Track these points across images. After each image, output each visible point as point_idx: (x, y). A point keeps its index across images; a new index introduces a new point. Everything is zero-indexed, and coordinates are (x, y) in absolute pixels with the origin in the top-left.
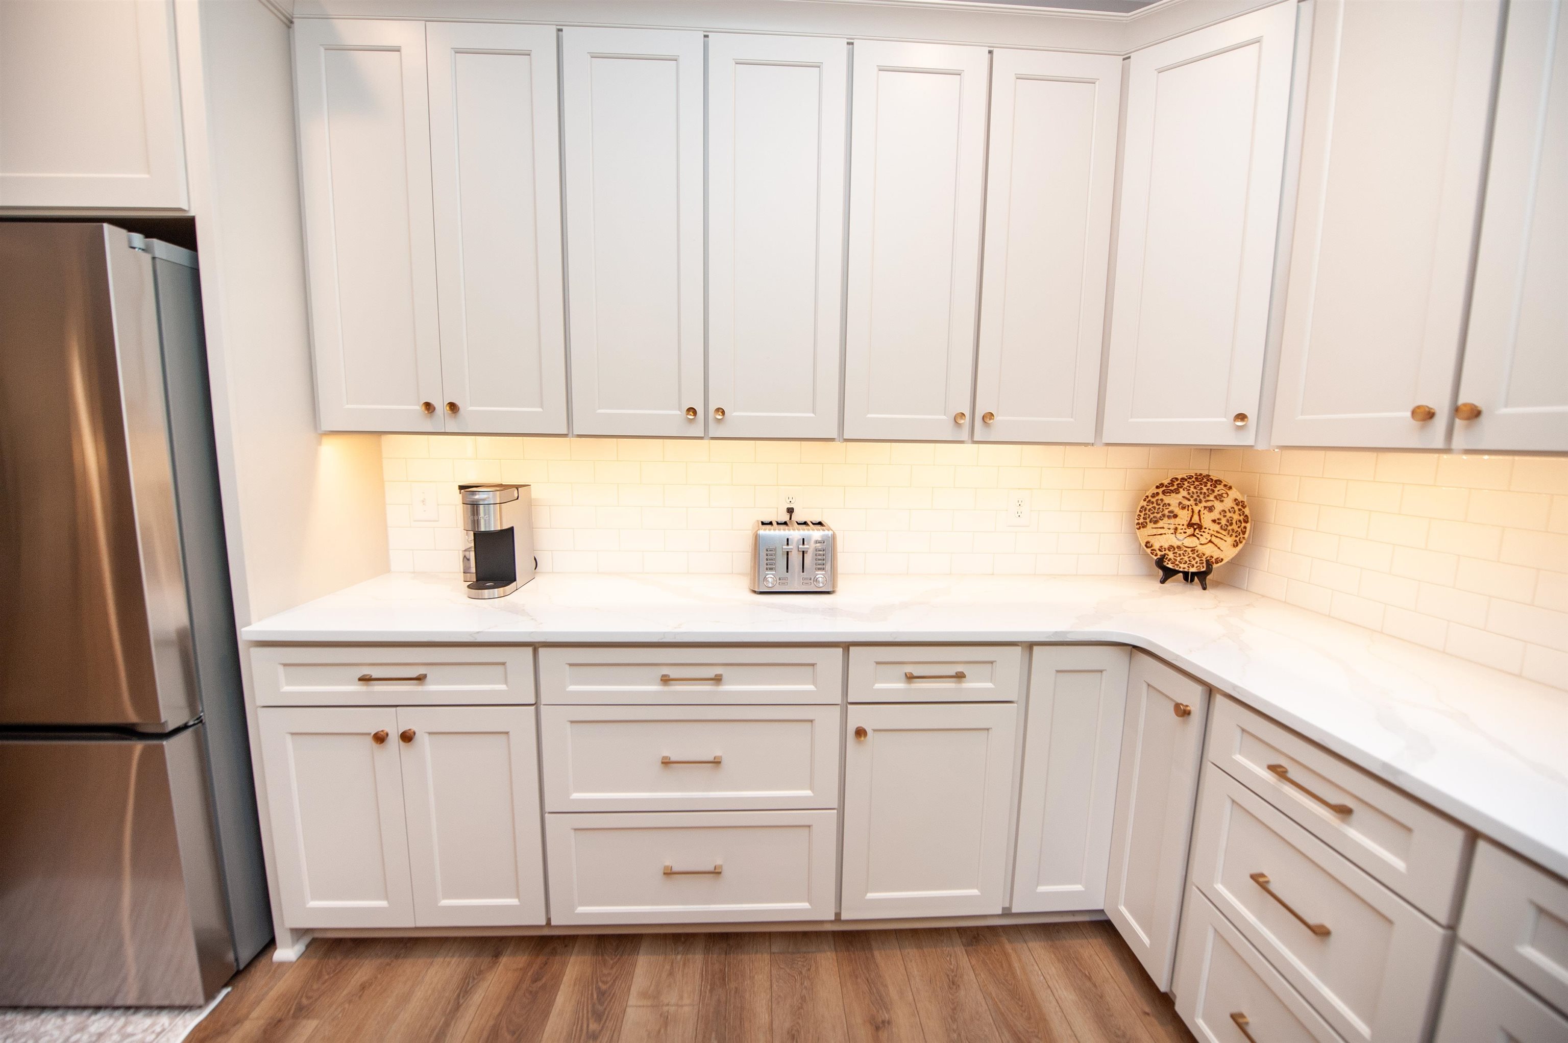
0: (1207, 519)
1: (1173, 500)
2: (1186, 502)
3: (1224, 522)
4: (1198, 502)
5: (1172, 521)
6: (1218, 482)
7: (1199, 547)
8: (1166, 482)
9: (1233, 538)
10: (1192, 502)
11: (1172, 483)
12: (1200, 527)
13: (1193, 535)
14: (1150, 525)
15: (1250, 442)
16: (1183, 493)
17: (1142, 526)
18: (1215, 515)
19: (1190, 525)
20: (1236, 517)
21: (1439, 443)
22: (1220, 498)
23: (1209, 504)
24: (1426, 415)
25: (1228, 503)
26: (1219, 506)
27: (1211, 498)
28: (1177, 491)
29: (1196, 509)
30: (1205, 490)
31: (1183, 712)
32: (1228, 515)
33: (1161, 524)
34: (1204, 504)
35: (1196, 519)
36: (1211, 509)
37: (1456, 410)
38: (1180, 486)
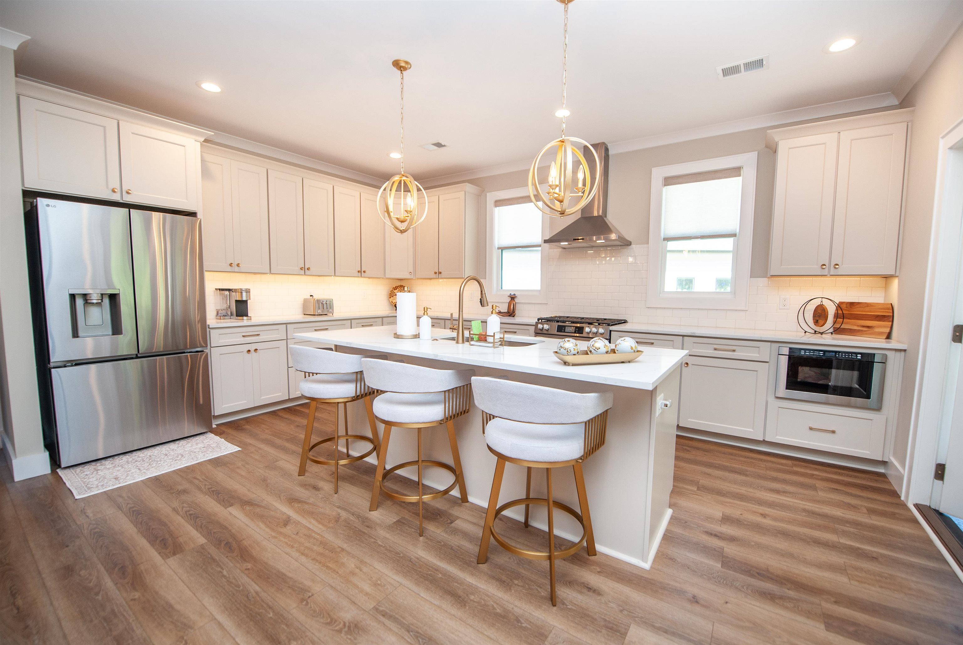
1: (396, 291)
11: (395, 287)
14: (392, 297)
15: (412, 277)
16: (398, 290)
17: (390, 298)
21: (438, 277)
24: (436, 273)
33: (394, 297)
37: (439, 272)
38: (397, 288)
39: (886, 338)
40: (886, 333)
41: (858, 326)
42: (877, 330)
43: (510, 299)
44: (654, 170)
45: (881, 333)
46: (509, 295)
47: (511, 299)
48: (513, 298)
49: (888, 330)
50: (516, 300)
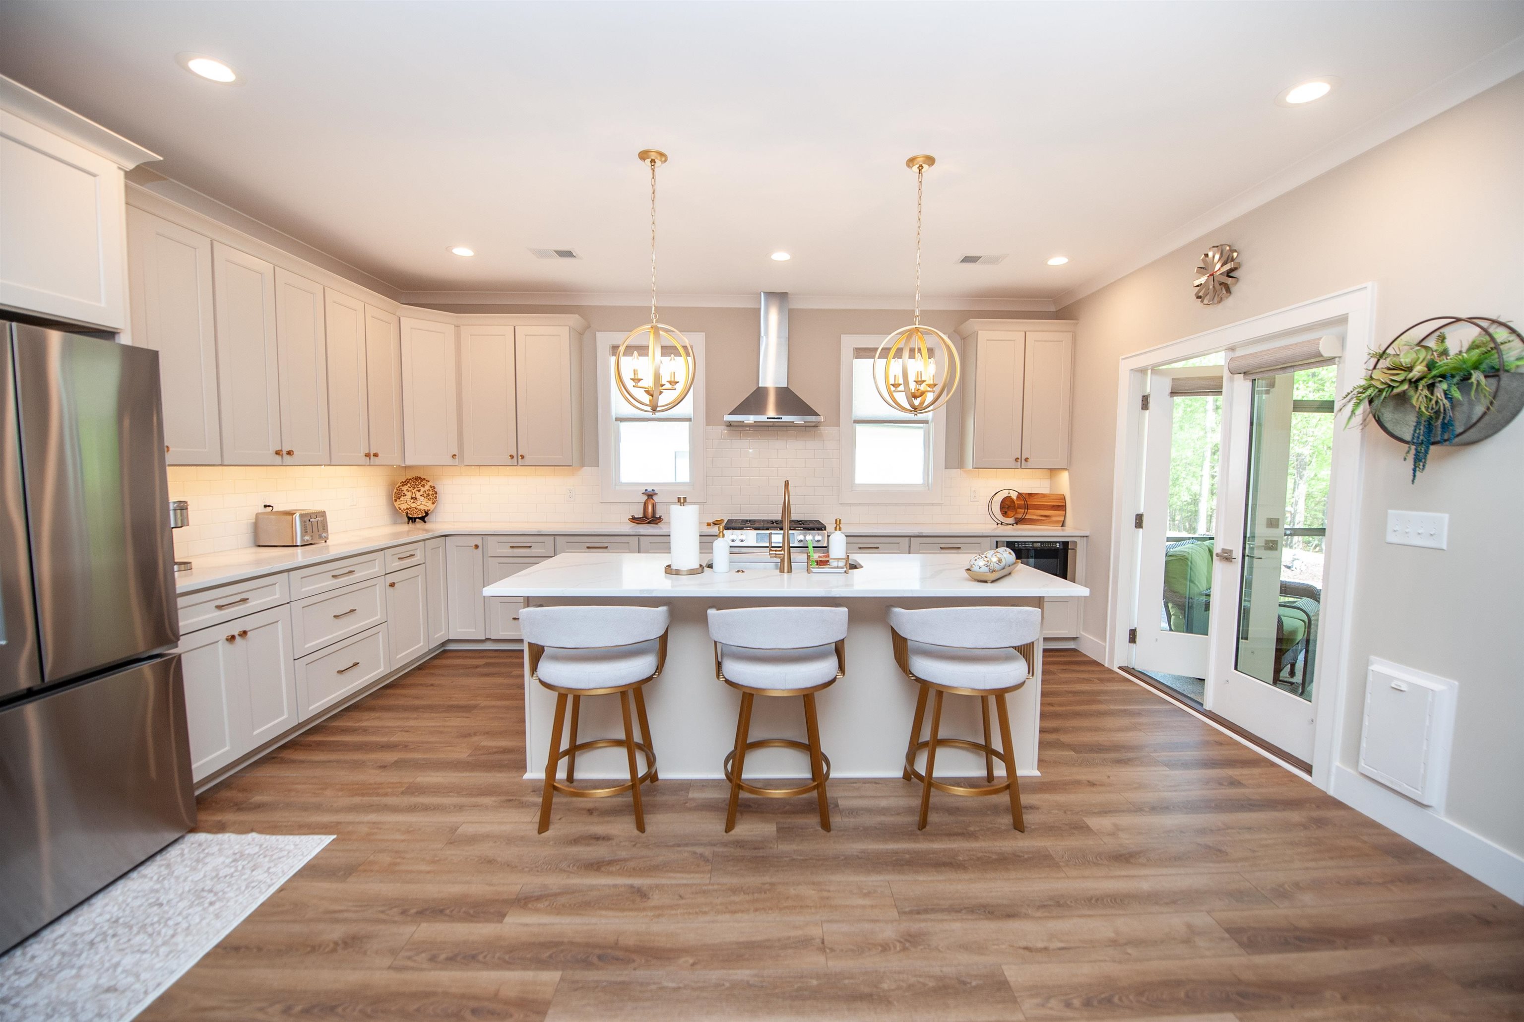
0: (418, 495)
1: (405, 488)
2: (409, 489)
3: (425, 495)
4: (414, 488)
5: (405, 497)
6: (424, 479)
7: (418, 507)
8: (404, 481)
9: (431, 501)
10: (412, 489)
12: (416, 499)
13: (414, 502)
14: (398, 500)
15: (458, 464)
16: (409, 485)
17: (396, 501)
18: (421, 493)
19: (412, 498)
20: (431, 493)
21: (515, 464)
22: (423, 486)
23: (419, 489)
24: (512, 457)
25: (427, 487)
26: (422, 489)
27: (420, 486)
28: (406, 485)
29: (413, 491)
30: (417, 483)
31: (477, 547)
32: (427, 492)
33: (401, 499)
34: (416, 489)
35: (414, 496)
36: (419, 491)
37: (519, 456)
38: (408, 482)
39: (1062, 526)
40: (1061, 521)
41: (1037, 516)
42: (1054, 519)
43: (646, 498)
44: (844, 338)
45: (1057, 522)
46: (644, 491)
47: (648, 498)
48: (650, 495)
49: (1062, 519)
50: (656, 499)
